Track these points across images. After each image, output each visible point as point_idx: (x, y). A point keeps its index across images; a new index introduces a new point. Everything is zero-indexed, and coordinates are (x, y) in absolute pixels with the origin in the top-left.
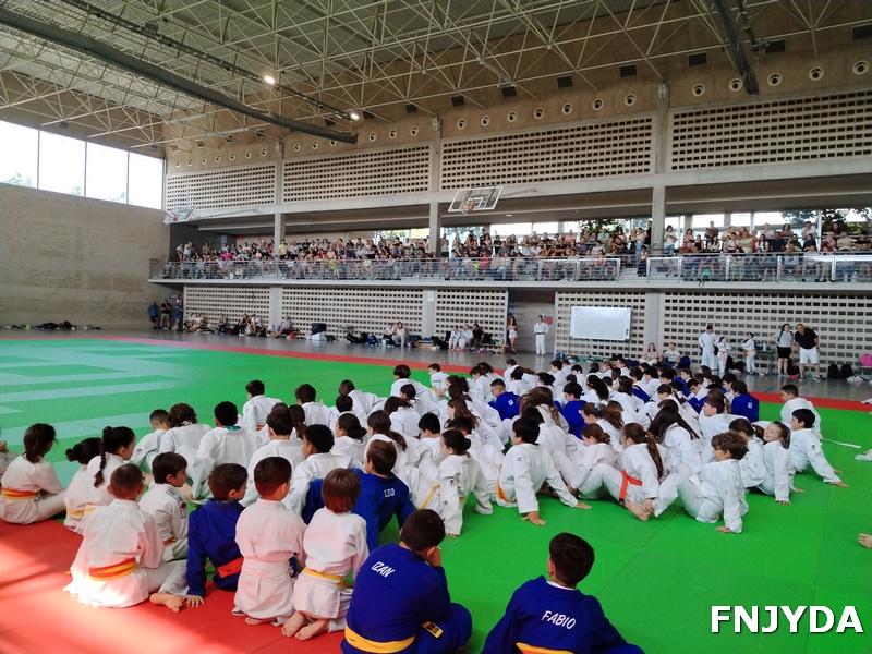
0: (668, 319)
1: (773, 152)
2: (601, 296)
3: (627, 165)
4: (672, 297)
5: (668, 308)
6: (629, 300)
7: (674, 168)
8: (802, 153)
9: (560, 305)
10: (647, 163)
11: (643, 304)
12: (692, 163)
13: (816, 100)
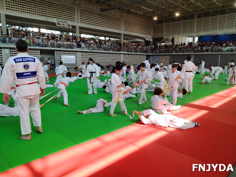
0: (82, 58)
1: (97, 24)
2: (67, 52)
3: (70, 18)
4: (82, 53)
5: (81, 56)
6: (73, 54)
7: (80, 22)
8: (101, 25)
9: (56, 55)
10: (75, 19)
11: (76, 55)
12: (84, 22)
13: (103, 15)
